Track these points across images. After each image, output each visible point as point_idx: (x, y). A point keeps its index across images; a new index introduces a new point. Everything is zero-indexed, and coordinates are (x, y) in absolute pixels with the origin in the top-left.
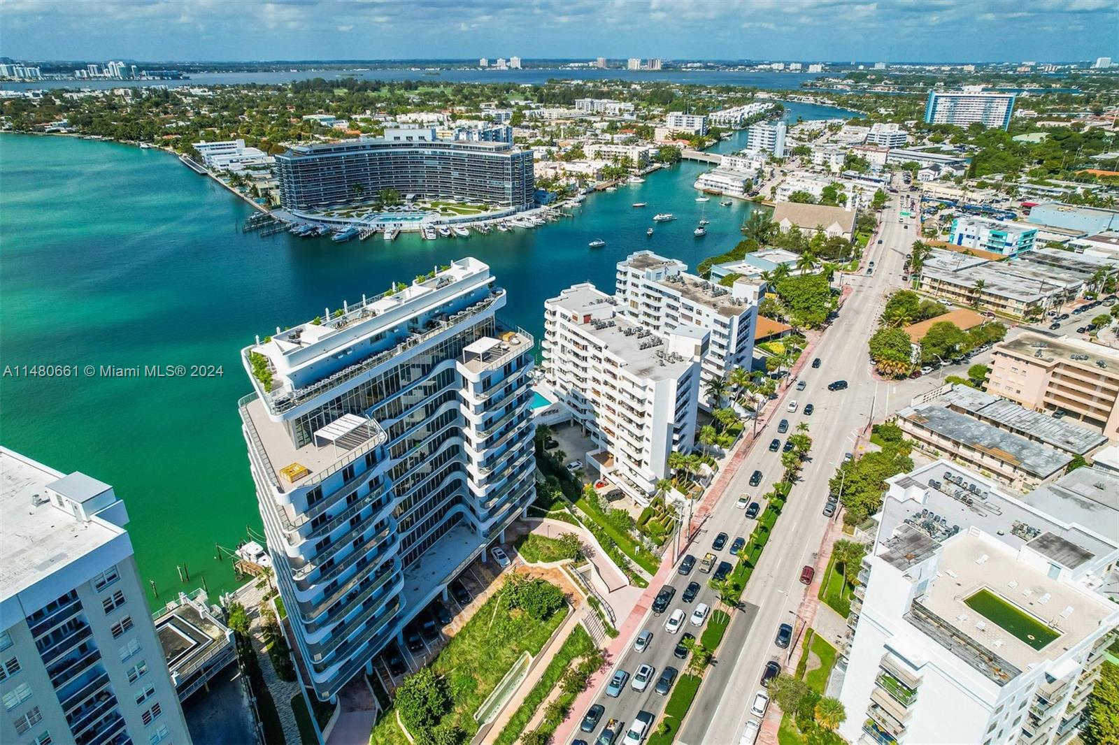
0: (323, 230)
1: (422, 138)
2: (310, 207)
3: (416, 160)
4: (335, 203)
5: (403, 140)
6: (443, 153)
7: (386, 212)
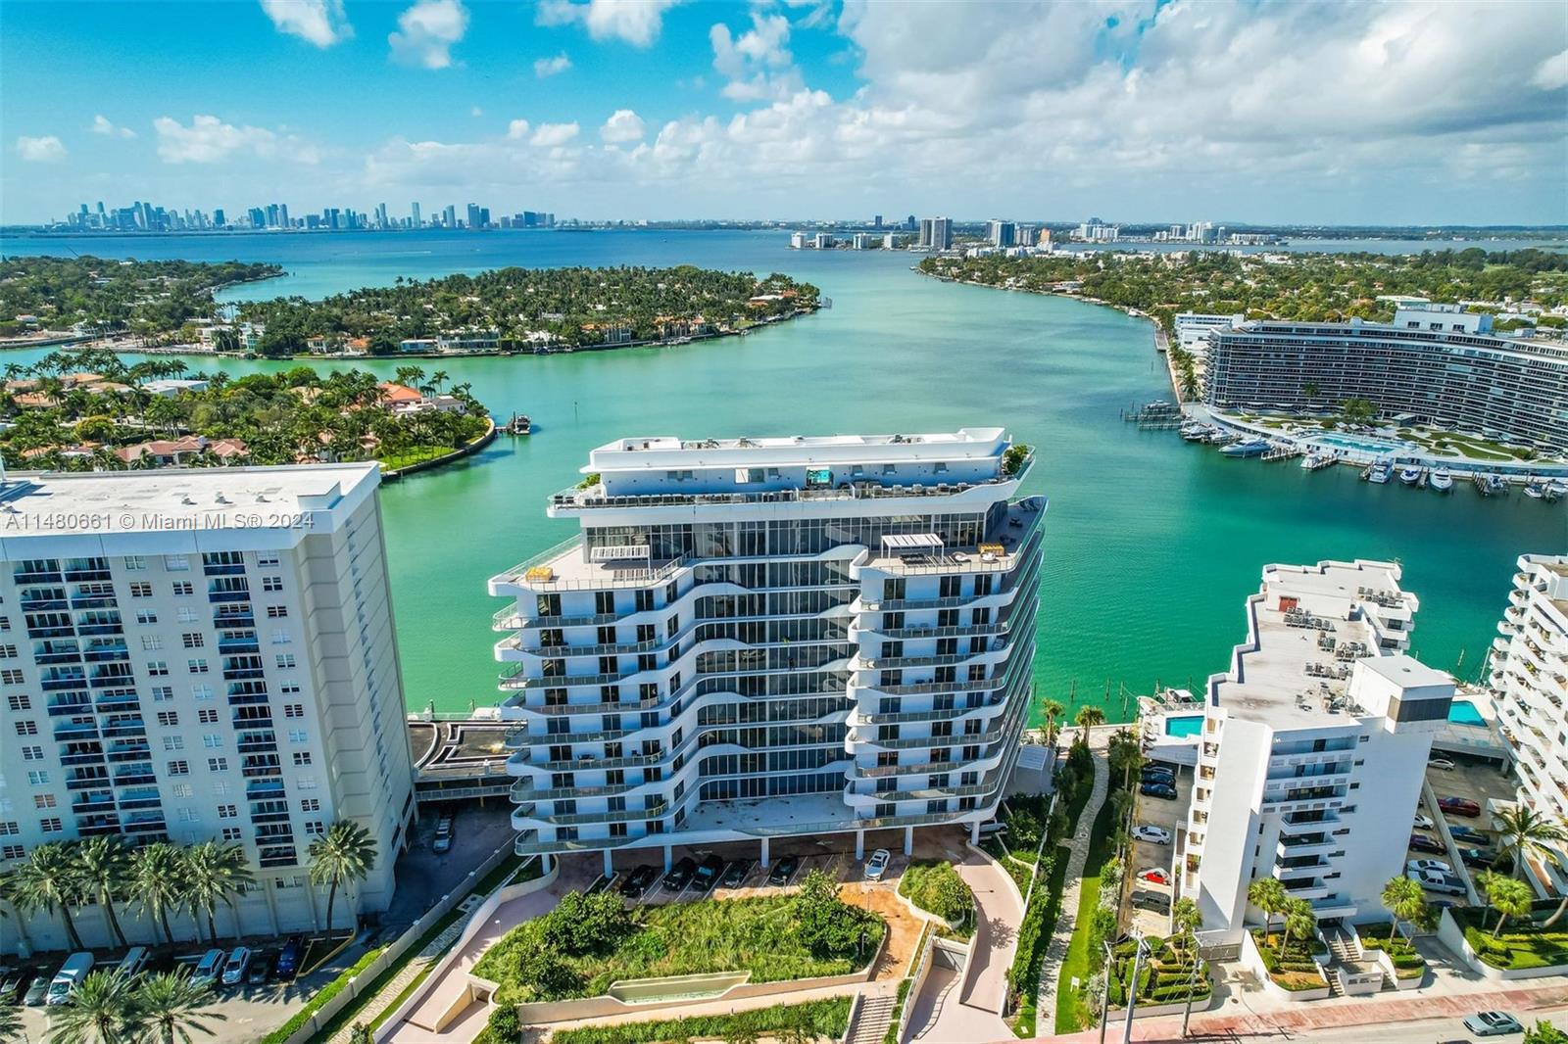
0: (1220, 436)
1: (1460, 328)
2: (1234, 406)
3: (1435, 360)
4: (1272, 407)
5: (1425, 327)
6: (1486, 354)
7: (1339, 431)
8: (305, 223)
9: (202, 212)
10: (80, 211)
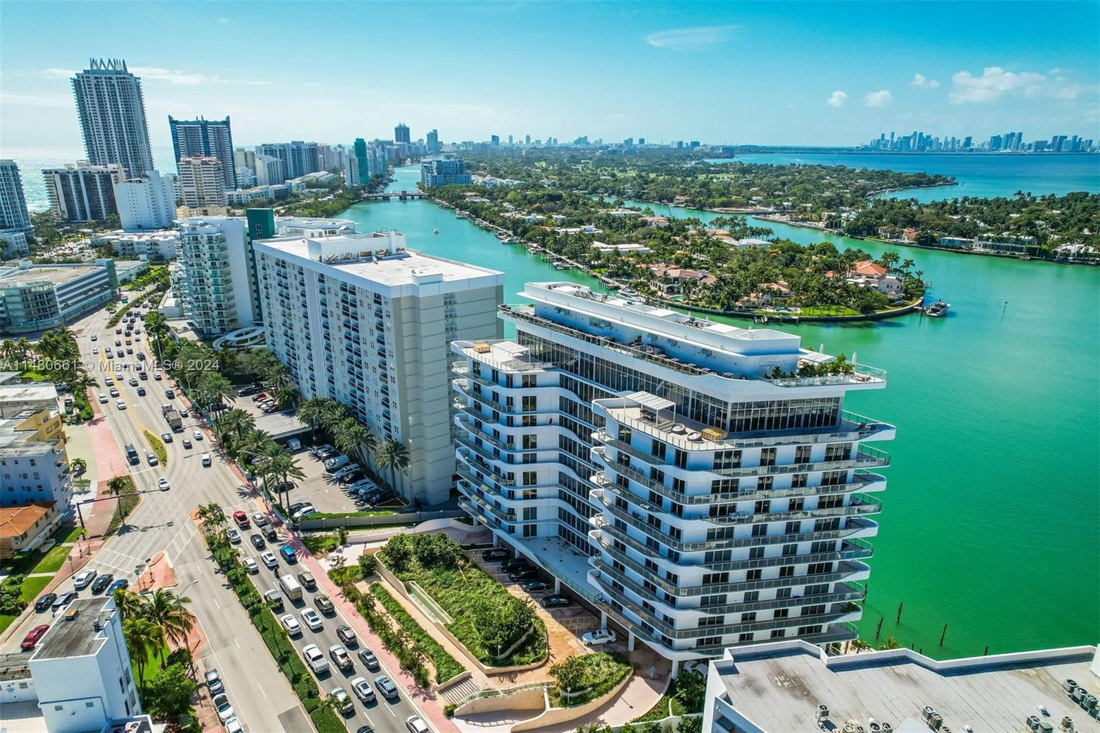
8: (1033, 147)
9: (957, 139)
10: (880, 138)
